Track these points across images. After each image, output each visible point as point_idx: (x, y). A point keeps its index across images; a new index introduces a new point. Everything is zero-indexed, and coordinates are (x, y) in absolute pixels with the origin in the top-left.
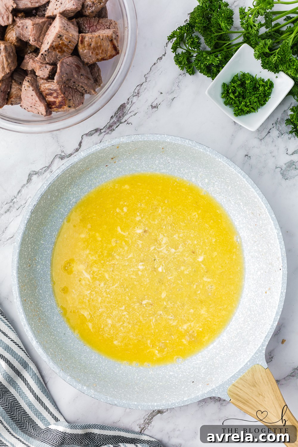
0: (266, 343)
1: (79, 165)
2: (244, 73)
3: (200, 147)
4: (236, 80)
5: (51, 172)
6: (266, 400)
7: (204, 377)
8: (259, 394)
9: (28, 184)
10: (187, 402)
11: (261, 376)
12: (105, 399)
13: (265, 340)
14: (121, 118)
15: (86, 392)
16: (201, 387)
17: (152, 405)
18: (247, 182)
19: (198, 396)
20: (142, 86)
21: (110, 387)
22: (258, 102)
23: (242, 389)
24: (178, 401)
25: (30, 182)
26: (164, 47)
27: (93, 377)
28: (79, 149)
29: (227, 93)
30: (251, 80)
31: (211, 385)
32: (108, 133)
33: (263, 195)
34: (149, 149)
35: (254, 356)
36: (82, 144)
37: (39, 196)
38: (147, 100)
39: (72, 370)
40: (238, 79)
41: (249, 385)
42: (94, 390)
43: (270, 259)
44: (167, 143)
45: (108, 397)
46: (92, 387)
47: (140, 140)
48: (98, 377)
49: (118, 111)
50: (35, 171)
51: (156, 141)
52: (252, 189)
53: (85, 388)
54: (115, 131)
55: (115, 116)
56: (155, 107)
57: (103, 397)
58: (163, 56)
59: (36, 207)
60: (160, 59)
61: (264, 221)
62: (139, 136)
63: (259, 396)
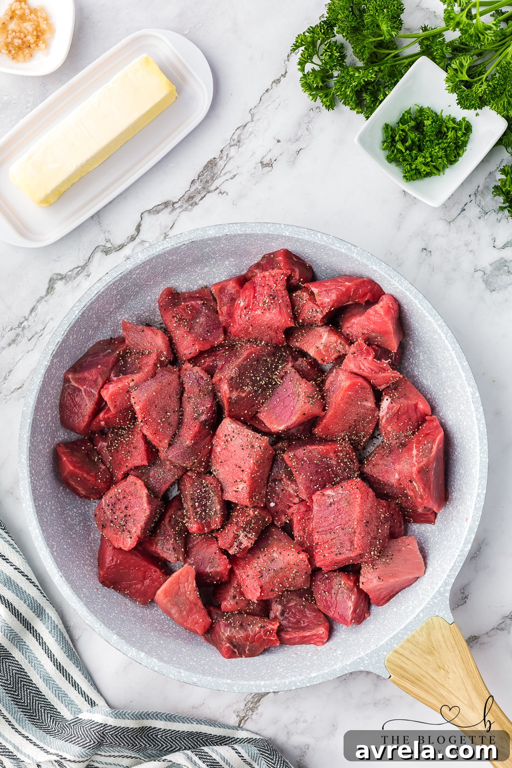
0: (451, 580)
1: (134, 275)
2: (422, 107)
3: (342, 246)
4: (408, 118)
5: (87, 275)
6: (450, 677)
7: (345, 638)
8: (439, 667)
9: (48, 296)
10: (316, 680)
11: (443, 636)
12: (176, 674)
13: (450, 575)
14: (210, 184)
15: (145, 663)
16: (340, 654)
17: (257, 685)
18: (421, 305)
19: (336, 669)
20: (246, 128)
21: (186, 654)
22: (444, 157)
23: (410, 658)
24: (300, 678)
25: (52, 293)
26: (283, 62)
27: (157, 637)
28: (137, 236)
29: (391, 142)
30: (434, 120)
31: (358, 652)
32: (186, 209)
33: (448, 328)
34: (255, 249)
35: (431, 603)
36: (142, 228)
37: (66, 327)
38: (254, 152)
39: (121, 624)
40: (410, 117)
41: (422, 651)
42: (158, 659)
43: (459, 437)
44: (285, 238)
45: (182, 671)
46: (154, 654)
47: (239, 232)
48: (165, 636)
49: (204, 172)
50: (60, 274)
51: (266, 236)
52: (430, 319)
53: (143, 655)
54: (197, 206)
55: (199, 180)
56: (267, 165)
57: (173, 672)
58: (282, 78)
59: (61, 346)
60: (277, 81)
61: (450, 372)
62: (237, 227)
63: (438, 670)
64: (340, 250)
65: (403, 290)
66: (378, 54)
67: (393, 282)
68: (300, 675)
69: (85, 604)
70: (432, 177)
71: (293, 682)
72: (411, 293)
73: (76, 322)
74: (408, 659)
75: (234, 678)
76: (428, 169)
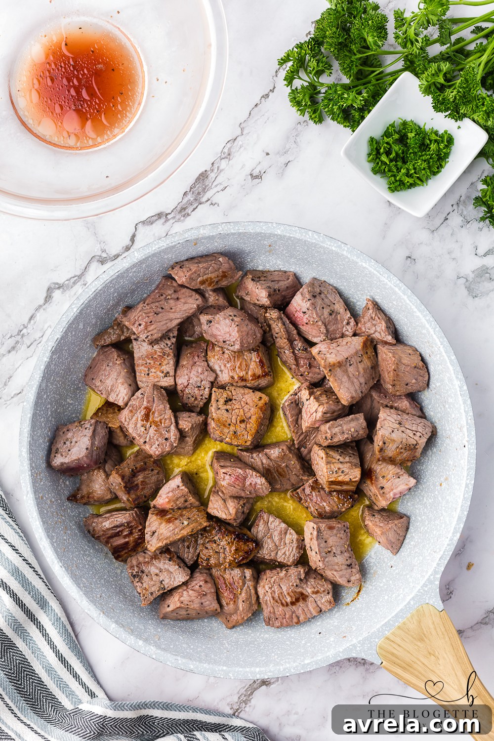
0: (440, 568)
1: (130, 273)
2: (405, 120)
3: (332, 244)
4: (392, 131)
5: (84, 284)
6: (440, 663)
7: (337, 625)
8: (430, 653)
9: (46, 305)
10: (309, 666)
11: (433, 623)
12: (173, 661)
13: (440, 564)
14: (201, 196)
15: (143, 650)
16: (333, 642)
19: (329, 656)
20: (236, 141)
21: (183, 641)
22: (428, 169)
23: (401, 645)
24: (295, 665)
25: (50, 302)
26: (272, 77)
27: (155, 625)
28: (131, 246)
29: (376, 155)
30: (417, 133)
31: (350, 639)
32: (179, 220)
33: (436, 323)
35: (422, 591)
36: (136, 239)
37: (64, 324)
38: (244, 165)
39: (120, 613)
40: (394, 130)
41: (414, 638)
42: (156, 646)
43: (448, 429)
44: (277, 236)
45: (179, 658)
46: (152, 642)
47: (232, 231)
48: (162, 624)
49: (196, 184)
50: (57, 284)
51: (258, 234)
52: (418, 314)
53: (141, 643)
54: (189, 217)
55: (191, 192)
56: (256, 177)
57: (170, 659)
58: (271, 93)
59: (59, 342)
60: (266, 96)
61: (438, 366)
62: (231, 226)
63: (429, 656)
64: (330, 248)
65: (392, 286)
66: (363, 71)
67: (382, 278)
68: (294, 662)
69: (84, 594)
70: (416, 188)
71: (287, 668)
72: (400, 289)
73: (74, 319)
74: (399, 645)
75: (230, 665)
76: (411, 181)
